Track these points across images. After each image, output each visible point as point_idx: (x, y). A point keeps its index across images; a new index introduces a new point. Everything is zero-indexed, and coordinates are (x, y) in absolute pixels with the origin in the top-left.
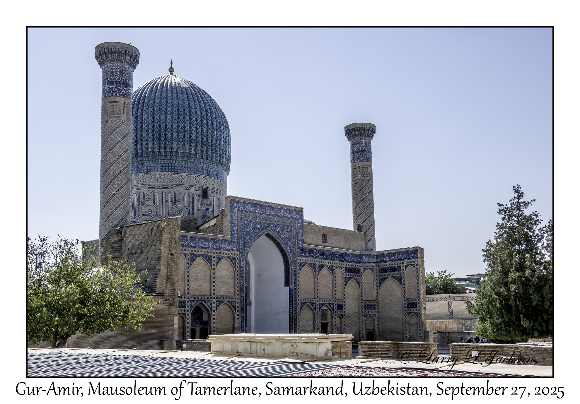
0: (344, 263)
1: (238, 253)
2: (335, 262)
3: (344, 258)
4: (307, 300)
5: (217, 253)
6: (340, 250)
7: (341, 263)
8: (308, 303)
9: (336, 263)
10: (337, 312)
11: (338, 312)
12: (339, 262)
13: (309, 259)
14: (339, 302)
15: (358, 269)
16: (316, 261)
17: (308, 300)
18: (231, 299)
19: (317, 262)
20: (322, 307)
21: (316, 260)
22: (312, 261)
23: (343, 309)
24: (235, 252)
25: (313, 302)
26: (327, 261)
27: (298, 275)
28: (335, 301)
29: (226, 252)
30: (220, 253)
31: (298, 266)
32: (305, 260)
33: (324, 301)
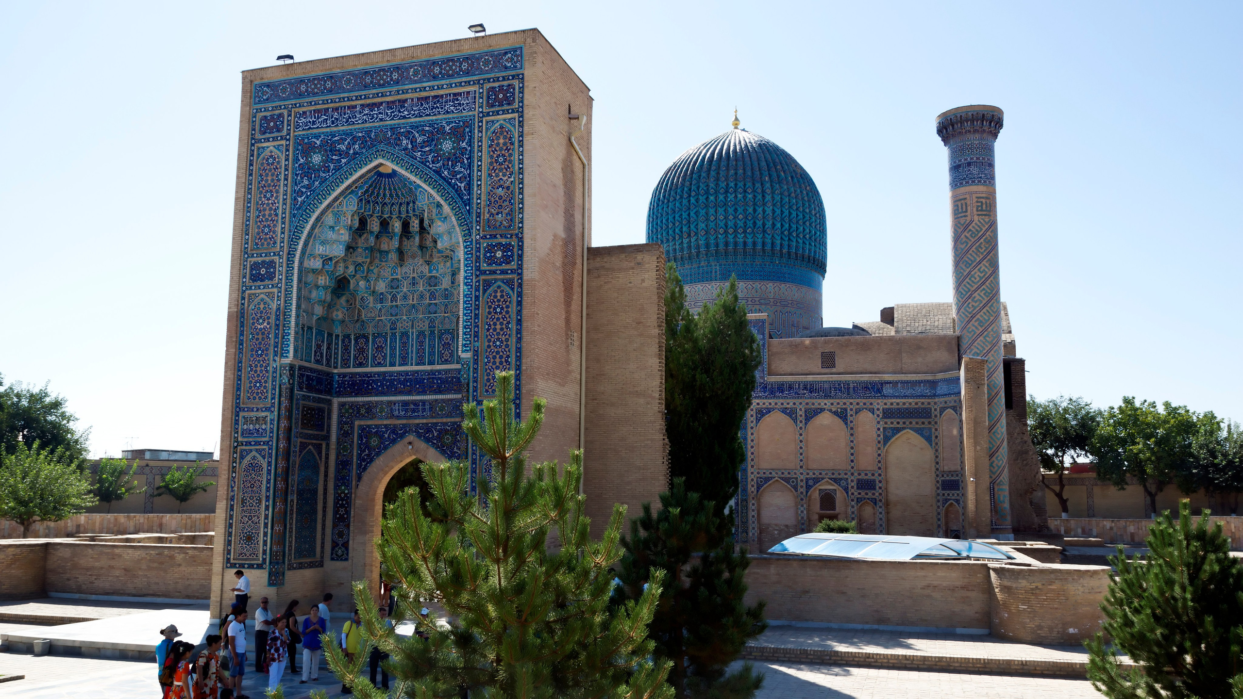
0: (879, 401)
2: (852, 401)
3: (879, 391)
4: (773, 473)
6: (866, 377)
7: (872, 401)
8: (776, 478)
9: (855, 404)
10: (856, 494)
11: (859, 494)
12: (864, 401)
13: (781, 401)
14: (863, 474)
15: (924, 409)
16: (797, 404)
17: (777, 473)
19: (800, 405)
20: (814, 484)
21: (797, 401)
22: (788, 404)
23: (875, 489)
25: (789, 476)
26: (828, 402)
27: (749, 432)
28: (852, 474)
31: (752, 416)
32: (770, 404)
33: (820, 474)
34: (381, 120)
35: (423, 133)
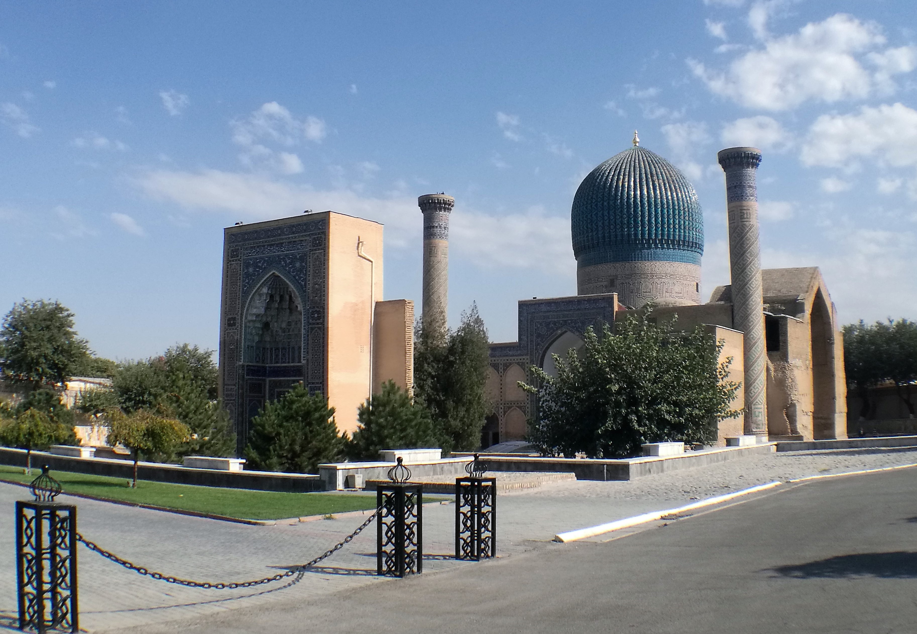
1: (528, 357)
5: (504, 360)
18: (519, 404)
24: (524, 357)
29: (514, 358)
30: (507, 360)
34: (274, 252)
35: (289, 258)
